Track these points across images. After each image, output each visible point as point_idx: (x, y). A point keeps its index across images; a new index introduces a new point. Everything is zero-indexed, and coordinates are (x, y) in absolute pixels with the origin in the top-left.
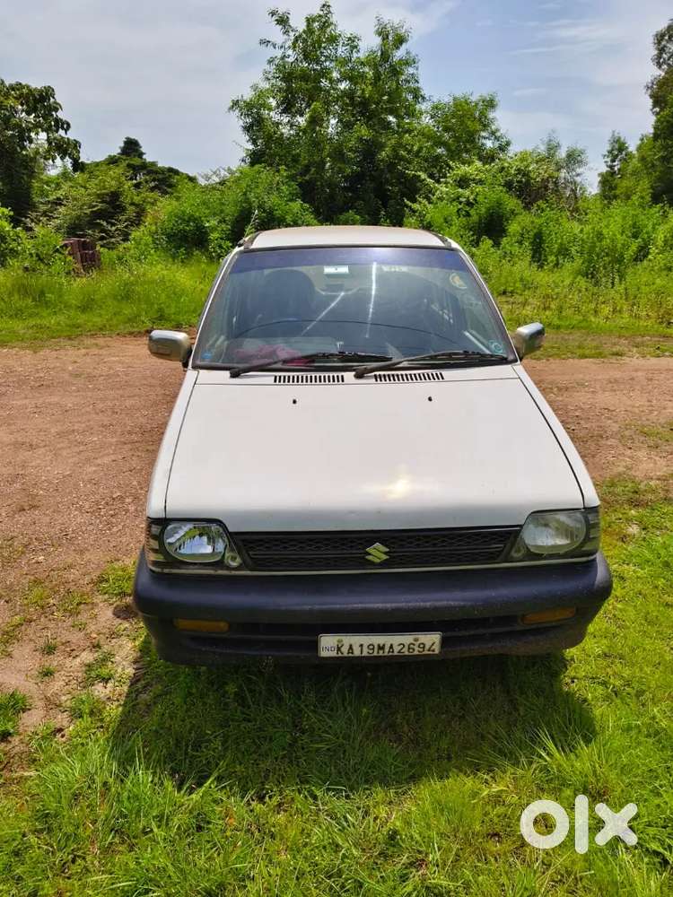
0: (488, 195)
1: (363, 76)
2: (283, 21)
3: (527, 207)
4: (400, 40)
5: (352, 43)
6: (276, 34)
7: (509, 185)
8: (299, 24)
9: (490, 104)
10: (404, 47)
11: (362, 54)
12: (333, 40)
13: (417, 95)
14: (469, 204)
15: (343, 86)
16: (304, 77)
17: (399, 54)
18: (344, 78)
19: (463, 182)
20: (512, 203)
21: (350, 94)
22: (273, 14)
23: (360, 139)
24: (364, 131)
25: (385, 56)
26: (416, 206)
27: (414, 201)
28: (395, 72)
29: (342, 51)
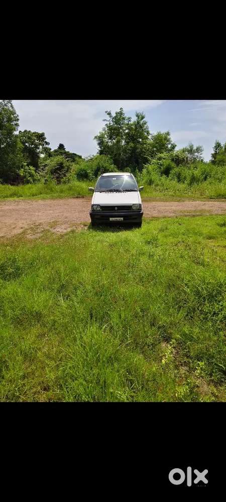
0: (166, 162)
1: (132, 128)
2: (109, 114)
3: (178, 165)
4: (143, 118)
5: (129, 119)
6: (108, 118)
7: (173, 160)
8: (114, 115)
9: (168, 134)
10: (144, 120)
11: (132, 122)
12: (124, 119)
13: (148, 133)
14: (161, 165)
15: (127, 131)
16: (115, 129)
17: (141, 122)
18: (127, 129)
19: (160, 159)
20: (173, 165)
21: (128, 134)
22: (106, 112)
23: (131, 147)
24: (132, 144)
25: (138, 123)
26: (146, 166)
27: (146, 164)
28: (141, 127)
29: (126, 122)
